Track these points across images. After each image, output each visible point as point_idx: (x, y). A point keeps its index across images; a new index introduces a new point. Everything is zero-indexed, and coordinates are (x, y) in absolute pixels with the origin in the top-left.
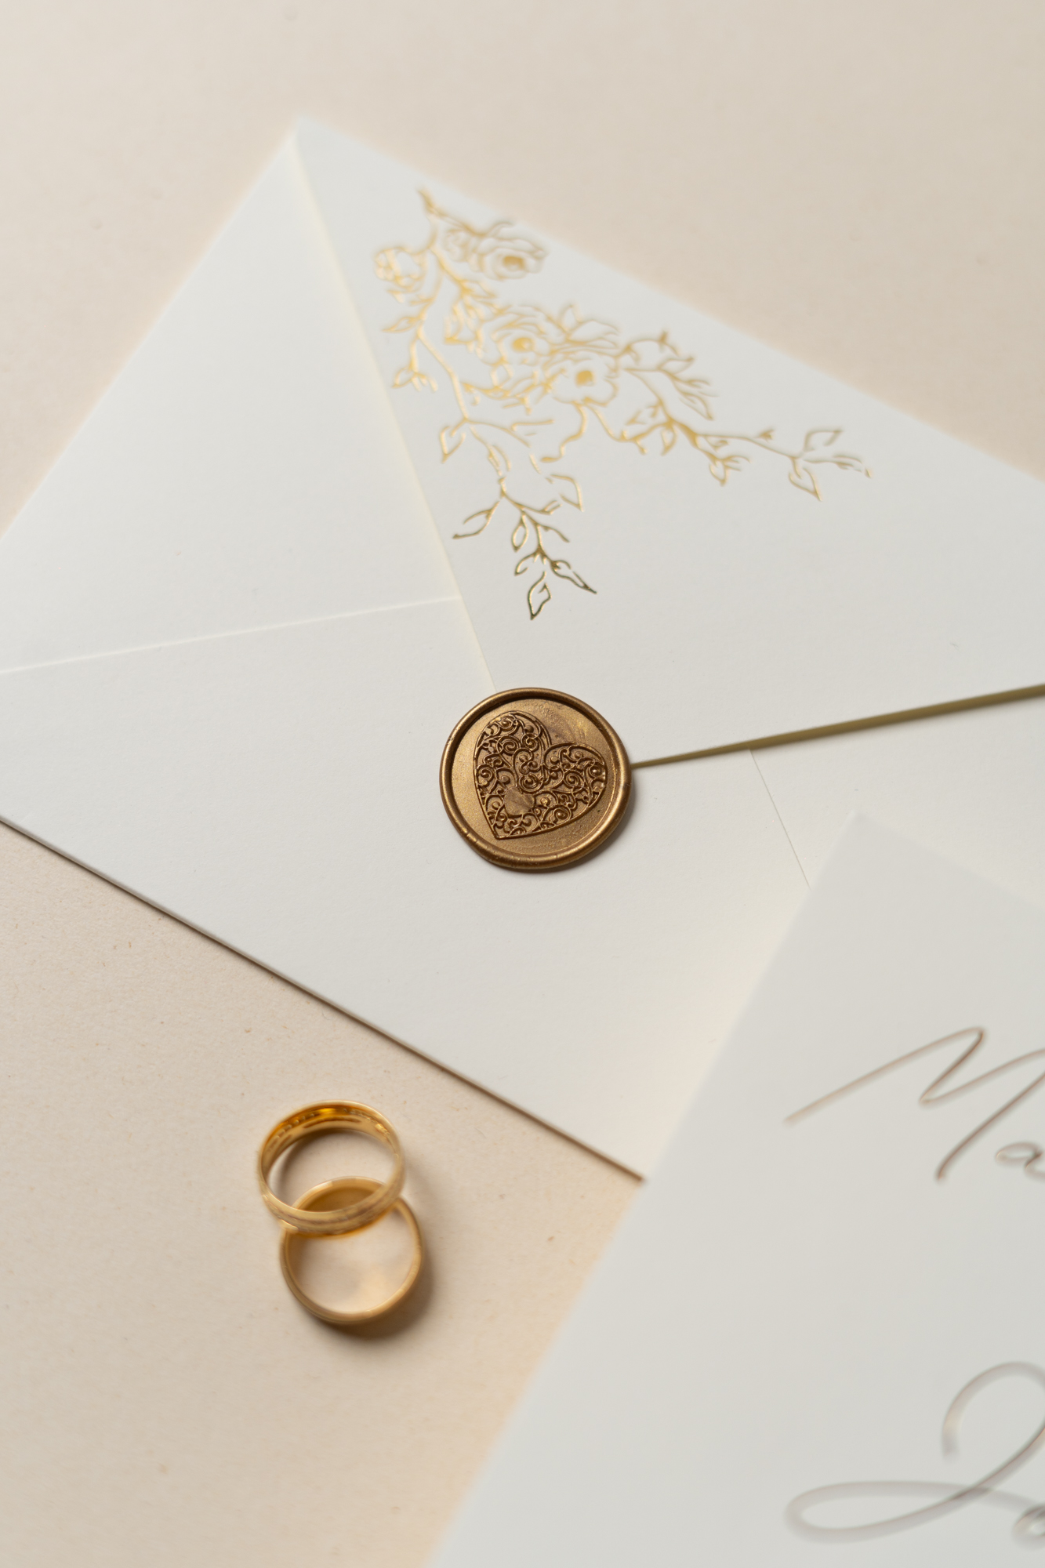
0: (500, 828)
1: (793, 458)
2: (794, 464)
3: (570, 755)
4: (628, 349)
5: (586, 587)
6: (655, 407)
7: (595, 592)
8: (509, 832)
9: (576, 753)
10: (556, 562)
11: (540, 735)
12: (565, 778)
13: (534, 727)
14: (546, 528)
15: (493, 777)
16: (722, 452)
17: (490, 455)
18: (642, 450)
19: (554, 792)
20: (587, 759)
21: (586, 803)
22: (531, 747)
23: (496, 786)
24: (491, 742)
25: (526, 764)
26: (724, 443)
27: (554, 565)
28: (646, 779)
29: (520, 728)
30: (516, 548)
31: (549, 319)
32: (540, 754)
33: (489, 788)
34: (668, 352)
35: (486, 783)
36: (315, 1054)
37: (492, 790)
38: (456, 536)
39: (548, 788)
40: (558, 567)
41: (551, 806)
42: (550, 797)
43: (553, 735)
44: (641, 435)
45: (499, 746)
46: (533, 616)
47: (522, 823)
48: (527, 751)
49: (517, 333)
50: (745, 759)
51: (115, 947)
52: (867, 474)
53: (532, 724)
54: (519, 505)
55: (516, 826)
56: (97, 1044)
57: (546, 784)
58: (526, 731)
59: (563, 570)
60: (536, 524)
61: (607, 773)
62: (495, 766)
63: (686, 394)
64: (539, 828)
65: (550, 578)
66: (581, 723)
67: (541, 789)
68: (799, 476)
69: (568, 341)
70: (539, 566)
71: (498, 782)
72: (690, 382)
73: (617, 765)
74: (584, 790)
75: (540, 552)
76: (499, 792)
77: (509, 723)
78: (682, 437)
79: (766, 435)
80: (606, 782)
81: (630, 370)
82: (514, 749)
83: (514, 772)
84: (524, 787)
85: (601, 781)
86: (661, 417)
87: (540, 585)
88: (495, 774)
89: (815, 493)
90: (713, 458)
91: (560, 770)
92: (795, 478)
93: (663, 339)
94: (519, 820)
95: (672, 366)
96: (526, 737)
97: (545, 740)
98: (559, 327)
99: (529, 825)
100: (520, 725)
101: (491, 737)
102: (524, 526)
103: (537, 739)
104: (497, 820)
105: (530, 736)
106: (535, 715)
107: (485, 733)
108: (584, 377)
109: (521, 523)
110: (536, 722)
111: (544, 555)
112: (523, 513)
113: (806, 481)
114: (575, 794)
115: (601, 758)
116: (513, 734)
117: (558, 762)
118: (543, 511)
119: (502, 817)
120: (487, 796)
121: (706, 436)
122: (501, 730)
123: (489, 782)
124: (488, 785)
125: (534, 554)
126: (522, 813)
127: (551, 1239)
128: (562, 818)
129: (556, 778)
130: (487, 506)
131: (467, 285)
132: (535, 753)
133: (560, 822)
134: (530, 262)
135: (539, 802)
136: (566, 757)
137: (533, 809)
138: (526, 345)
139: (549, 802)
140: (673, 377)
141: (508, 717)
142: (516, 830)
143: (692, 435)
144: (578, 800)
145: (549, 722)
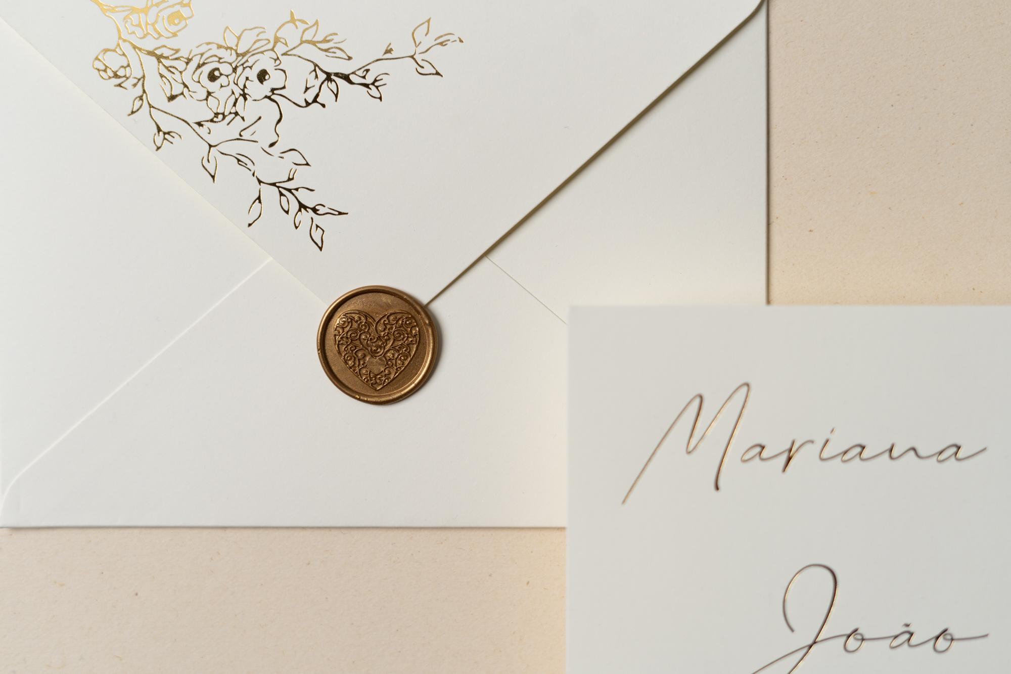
0: (375, 384)
1: (412, 57)
2: (414, 59)
3: (389, 321)
4: (277, 40)
5: (340, 213)
6: (315, 70)
7: (347, 214)
8: (381, 384)
9: (391, 318)
10: (315, 207)
11: (366, 319)
12: (394, 336)
13: (360, 316)
14: (297, 189)
15: (355, 358)
16: (369, 80)
17: (239, 160)
18: (324, 106)
19: (393, 348)
20: (399, 319)
21: (414, 344)
22: (365, 329)
23: (359, 362)
24: (341, 338)
25: (368, 340)
26: (367, 71)
27: (315, 210)
28: (438, 308)
29: (353, 321)
30: (287, 212)
31: (219, 47)
32: (372, 330)
33: (357, 365)
34: (302, 27)
35: (353, 364)
36: (351, 556)
37: (359, 365)
38: (250, 225)
39: (387, 348)
40: (318, 210)
41: (396, 356)
42: (392, 352)
43: (374, 315)
44: (317, 96)
45: (347, 338)
46: (321, 249)
47: (386, 375)
48: (364, 332)
49: (207, 69)
50: (485, 263)
51: (212, 559)
52: (461, 41)
53: (358, 315)
54: (274, 184)
55: (384, 378)
56: (236, 615)
57: (386, 346)
58: (357, 321)
59: (322, 210)
60: (289, 190)
61: (415, 320)
62: (352, 351)
63: (326, 50)
64: (396, 373)
65: (318, 220)
66: (385, 298)
67: (384, 350)
68: (423, 67)
69: (238, 55)
70: (306, 216)
71: (359, 360)
72: (325, 41)
73: (418, 313)
74: (408, 337)
75: (302, 206)
76: (363, 364)
77: (344, 321)
78: (340, 82)
79: (389, 51)
80: (417, 325)
81: (285, 54)
82: (357, 335)
83: (364, 349)
84: (374, 354)
85: (415, 326)
86: (322, 76)
87: (314, 227)
88: (355, 356)
89: (438, 74)
90: (366, 86)
91: (388, 333)
92: (420, 70)
93: (293, 20)
94: (383, 374)
95: (308, 36)
96: (359, 325)
97: (370, 320)
98: (227, 48)
99: (390, 373)
100: (352, 320)
101: (340, 335)
102: (285, 196)
103: (366, 322)
104: (371, 381)
105: (361, 323)
106: (357, 309)
107: (335, 335)
108: (262, 76)
109: (281, 194)
110: (360, 312)
111: (305, 208)
112: (278, 187)
113: (428, 69)
114: (404, 342)
115: (408, 313)
116: (351, 327)
117: (385, 330)
118: (289, 180)
119: (372, 378)
120: (357, 370)
121: (354, 73)
122: (343, 328)
123: (354, 362)
124: (355, 364)
125: (300, 210)
126: (383, 369)
127: (528, 583)
128: (405, 360)
129: (389, 339)
130: (257, 196)
131: (158, 52)
132: (370, 331)
133: (406, 363)
134: (185, 12)
135: (388, 358)
136: (387, 324)
137: (387, 363)
138: (217, 73)
139: (393, 355)
140: (314, 43)
141: (342, 318)
142: (385, 381)
143: (346, 78)
144: (408, 345)
145: (366, 309)
